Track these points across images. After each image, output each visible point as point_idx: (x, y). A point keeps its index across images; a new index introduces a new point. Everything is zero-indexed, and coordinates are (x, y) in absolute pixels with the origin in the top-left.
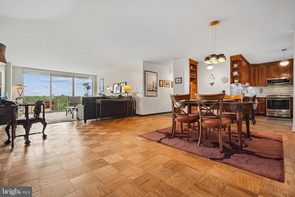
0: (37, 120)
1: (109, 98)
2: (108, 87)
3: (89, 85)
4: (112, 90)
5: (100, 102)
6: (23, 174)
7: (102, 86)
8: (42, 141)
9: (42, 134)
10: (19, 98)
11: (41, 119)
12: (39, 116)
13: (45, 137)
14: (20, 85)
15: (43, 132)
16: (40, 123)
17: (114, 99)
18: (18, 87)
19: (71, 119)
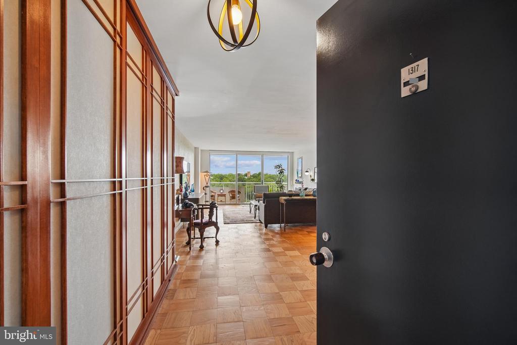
0: (210, 223)
1: (298, 195)
2: (307, 172)
3: (283, 168)
4: (313, 178)
5: (283, 202)
6: (189, 280)
7: (300, 168)
8: (215, 247)
9: (214, 240)
10: (206, 187)
11: (214, 222)
12: (211, 219)
13: (217, 242)
14: (207, 172)
15: (216, 237)
16: (213, 227)
17: (306, 195)
18: (205, 174)
19: (253, 219)
